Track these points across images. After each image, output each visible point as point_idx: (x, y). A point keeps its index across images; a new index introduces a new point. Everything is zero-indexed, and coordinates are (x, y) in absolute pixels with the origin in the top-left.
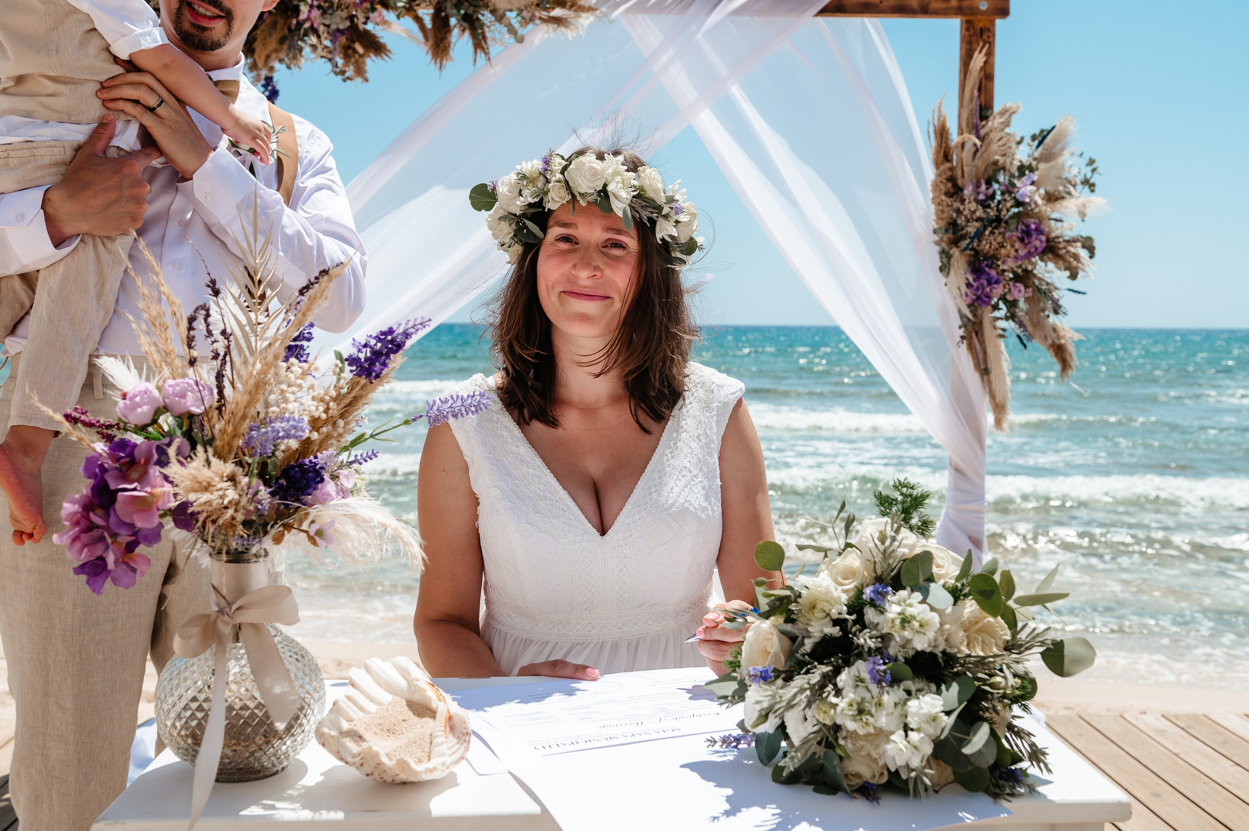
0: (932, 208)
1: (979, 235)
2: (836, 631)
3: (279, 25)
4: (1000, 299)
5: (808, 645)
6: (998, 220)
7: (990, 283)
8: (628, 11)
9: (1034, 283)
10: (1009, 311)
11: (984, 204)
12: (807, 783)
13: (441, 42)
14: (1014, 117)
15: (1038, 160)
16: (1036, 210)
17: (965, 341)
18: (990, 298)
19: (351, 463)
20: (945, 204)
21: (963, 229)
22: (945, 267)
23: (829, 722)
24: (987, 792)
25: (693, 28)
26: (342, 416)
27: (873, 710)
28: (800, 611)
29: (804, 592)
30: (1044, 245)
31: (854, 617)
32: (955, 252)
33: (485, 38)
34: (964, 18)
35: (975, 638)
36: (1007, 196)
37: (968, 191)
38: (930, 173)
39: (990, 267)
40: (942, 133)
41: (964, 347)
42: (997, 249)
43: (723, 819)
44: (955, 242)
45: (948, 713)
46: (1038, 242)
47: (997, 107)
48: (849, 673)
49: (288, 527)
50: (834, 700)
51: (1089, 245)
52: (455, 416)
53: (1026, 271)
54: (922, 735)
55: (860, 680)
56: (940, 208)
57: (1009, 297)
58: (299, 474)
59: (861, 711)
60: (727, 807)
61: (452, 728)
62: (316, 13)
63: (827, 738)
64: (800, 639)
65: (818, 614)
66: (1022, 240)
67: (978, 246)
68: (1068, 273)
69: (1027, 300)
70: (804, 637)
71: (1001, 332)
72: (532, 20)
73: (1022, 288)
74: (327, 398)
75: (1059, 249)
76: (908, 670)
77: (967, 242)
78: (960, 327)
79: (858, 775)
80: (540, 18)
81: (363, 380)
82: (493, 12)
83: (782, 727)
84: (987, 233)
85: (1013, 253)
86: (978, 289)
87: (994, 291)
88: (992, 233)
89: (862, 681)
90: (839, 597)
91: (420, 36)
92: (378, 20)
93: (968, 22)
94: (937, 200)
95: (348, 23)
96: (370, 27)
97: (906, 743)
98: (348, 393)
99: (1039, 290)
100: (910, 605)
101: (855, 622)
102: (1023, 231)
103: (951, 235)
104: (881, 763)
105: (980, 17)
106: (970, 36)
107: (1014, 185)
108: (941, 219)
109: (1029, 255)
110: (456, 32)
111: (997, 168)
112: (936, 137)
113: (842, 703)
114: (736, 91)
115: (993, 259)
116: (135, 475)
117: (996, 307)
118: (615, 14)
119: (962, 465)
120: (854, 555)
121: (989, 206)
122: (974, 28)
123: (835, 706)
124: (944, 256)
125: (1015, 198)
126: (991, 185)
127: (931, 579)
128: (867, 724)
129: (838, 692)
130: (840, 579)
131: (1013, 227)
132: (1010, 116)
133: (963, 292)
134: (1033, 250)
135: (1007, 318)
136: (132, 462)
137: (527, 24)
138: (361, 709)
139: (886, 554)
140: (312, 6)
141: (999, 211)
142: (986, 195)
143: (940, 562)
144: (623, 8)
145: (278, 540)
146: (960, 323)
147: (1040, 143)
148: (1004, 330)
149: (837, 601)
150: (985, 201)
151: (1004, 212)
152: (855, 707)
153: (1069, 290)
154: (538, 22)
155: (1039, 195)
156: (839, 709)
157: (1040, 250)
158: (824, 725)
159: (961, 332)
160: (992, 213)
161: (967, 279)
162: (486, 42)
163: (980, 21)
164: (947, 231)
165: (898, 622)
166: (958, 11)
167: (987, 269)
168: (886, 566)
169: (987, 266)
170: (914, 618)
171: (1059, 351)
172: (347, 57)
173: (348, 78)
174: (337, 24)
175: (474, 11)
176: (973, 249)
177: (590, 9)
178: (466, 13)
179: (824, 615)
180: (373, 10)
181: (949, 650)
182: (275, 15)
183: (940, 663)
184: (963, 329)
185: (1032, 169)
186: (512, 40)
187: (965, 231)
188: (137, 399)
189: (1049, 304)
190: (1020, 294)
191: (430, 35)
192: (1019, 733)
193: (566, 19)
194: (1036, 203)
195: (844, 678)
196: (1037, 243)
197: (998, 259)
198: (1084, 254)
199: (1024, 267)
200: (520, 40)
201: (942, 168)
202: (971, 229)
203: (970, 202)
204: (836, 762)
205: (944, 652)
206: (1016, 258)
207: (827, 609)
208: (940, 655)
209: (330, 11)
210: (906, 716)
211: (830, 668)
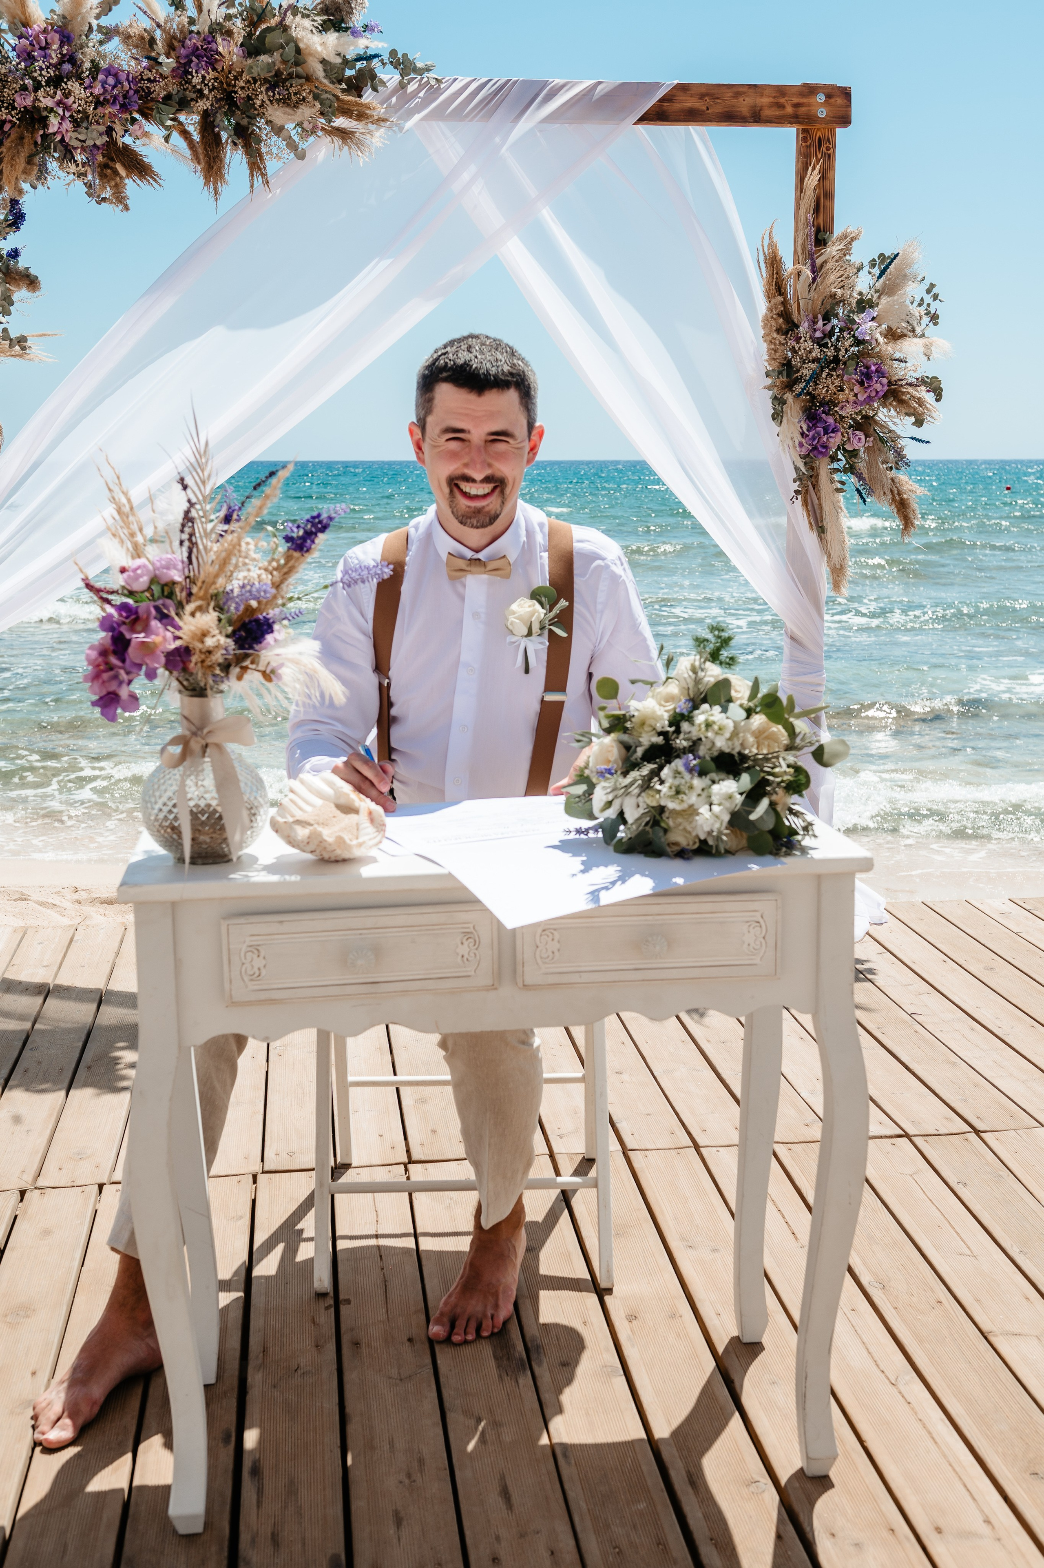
0: (764, 346)
1: (815, 378)
2: (660, 740)
3: (26, 141)
4: (839, 449)
5: (640, 751)
6: (836, 360)
7: (826, 432)
8: (424, 119)
9: (875, 430)
10: (848, 463)
11: (821, 343)
12: (640, 853)
13: (214, 162)
14: (854, 243)
15: (881, 292)
16: (878, 349)
17: (799, 497)
18: (826, 447)
19: (284, 619)
20: (778, 342)
21: (798, 371)
22: (778, 415)
23: (654, 804)
24: (771, 853)
25: (497, 140)
26: (282, 582)
27: (687, 791)
28: (633, 728)
29: (636, 714)
30: (886, 388)
31: (673, 729)
32: (789, 397)
33: (260, 156)
34: (801, 128)
35: (763, 744)
36: (845, 334)
37: (804, 328)
38: (762, 306)
39: (827, 414)
40: (773, 263)
41: (799, 502)
42: (835, 394)
43: (580, 875)
44: (789, 386)
45: (741, 794)
46: (880, 385)
47: (838, 231)
48: (669, 768)
49: (245, 669)
50: (658, 787)
51: (935, 387)
52: (363, 582)
53: (866, 417)
54: (721, 807)
55: (677, 773)
56: (773, 346)
57: (848, 447)
58: (255, 627)
59: (678, 792)
60: (582, 867)
61: (372, 821)
62: (67, 125)
63: (655, 817)
64: (633, 748)
65: (647, 728)
66: (861, 383)
67: (814, 390)
68: (913, 419)
69: (867, 449)
70: (636, 747)
71: (839, 486)
72: (313, 132)
73: (863, 437)
74: (270, 568)
75: (903, 393)
76: (712, 765)
77: (802, 386)
78: (795, 481)
79: (676, 844)
80: (323, 129)
81: (296, 554)
82: (268, 122)
83: (621, 814)
84: (824, 376)
85: (852, 398)
86: (814, 438)
87: (831, 440)
88: (829, 374)
89: (679, 773)
90: (662, 715)
91: (187, 152)
92: (139, 133)
93: (805, 131)
94: (769, 338)
95: (106, 138)
96: (128, 140)
97: (709, 813)
98: (286, 564)
99: (881, 439)
100: (712, 715)
101: (674, 732)
102: (862, 373)
103: (785, 379)
104: (694, 834)
105: (818, 126)
106: (807, 146)
107: (853, 322)
108: (774, 359)
109: (869, 400)
110: (229, 147)
111: (835, 301)
112: (766, 267)
113: (664, 789)
114: (546, 214)
115: (830, 404)
116: (139, 627)
117: (834, 459)
118: (409, 124)
119: (798, 633)
120: (673, 685)
121: (825, 345)
122: (811, 138)
123: (659, 791)
124: (776, 403)
125: (854, 336)
126: (829, 320)
127: (730, 700)
128: (682, 801)
129: (662, 782)
130: (663, 703)
131: (851, 369)
132: (850, 243)
133: (797, 443)
134: (873, 394)
135: (845, 471)
136: (137, 619)
137: (308, 136)
138: (301, 809)
139: (697, 681)
140: (63, 118)
141: (837, 350)
142: (823, 332)
143: (738, 688)
144: (417, 117)
145: (240, 678)
146: (795, 476)
147: (882, 273)
148: (843, 483)
149: (661, 718)
150: (822, 338)
151: (843, 352)
152: (674, 789)
153: (913, 438)
154: (320, 133)
155: (880, 333)
156: (662, 794)
157: (881, 394)
158: (653, 807)
159: (796, 486)
160: (830, 352)
161: (801, 427)
162: (262, 159)
163: (819, 129)
164: (780, 373)
165: (703, 726)
166: (794, 119)
167: (823, 416)
168: (696, 690)
169: (824, 412)
170: (714, 722)
171: (902, 507)
172: (103, 176)
173: (104, 199)
174: (94, 140)
175: (249, 123)
176: (809, 393)
177: (381, 120)
178: (237, 124)
179: (651, 729)
180: (134, 121)
181: (742, 751)
182: (19, 127)
183: (736, 761)
184: (798, 483)
185: (871, 305)
186: (292, 155)
187: (800, 373)
188: (139, 572)
189: (891, 455)
190: (858, 442)
191: (200, 151)
192: (796, 814)
193: (353, 133)
194: (877, 340)
195: (666, 772)
196: (878, 387)
197: (836, 405)
198: (929, 398)
199: (864, 412)
200: (301, 156)
201: (773, 301)
202: (807, 371)
203: (805, 341)
204: (661, 833)
205: (740, 753)
206: (855, 403)
207: (653, 724)
208: (736, 755)
209: (85, 124)
210: (710, 797)
211: (655, 766)
